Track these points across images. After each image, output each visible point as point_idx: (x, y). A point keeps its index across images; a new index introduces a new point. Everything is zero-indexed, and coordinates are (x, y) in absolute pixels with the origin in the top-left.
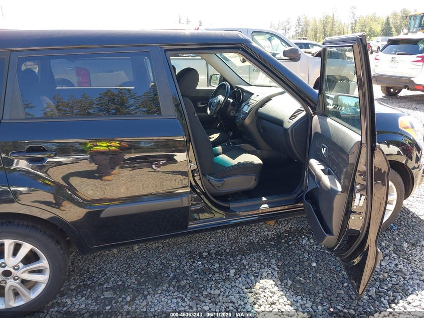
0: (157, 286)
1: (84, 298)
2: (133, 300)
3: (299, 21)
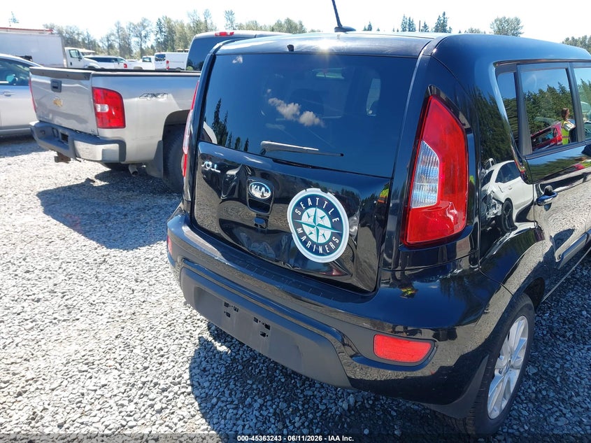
3: (159, 24)
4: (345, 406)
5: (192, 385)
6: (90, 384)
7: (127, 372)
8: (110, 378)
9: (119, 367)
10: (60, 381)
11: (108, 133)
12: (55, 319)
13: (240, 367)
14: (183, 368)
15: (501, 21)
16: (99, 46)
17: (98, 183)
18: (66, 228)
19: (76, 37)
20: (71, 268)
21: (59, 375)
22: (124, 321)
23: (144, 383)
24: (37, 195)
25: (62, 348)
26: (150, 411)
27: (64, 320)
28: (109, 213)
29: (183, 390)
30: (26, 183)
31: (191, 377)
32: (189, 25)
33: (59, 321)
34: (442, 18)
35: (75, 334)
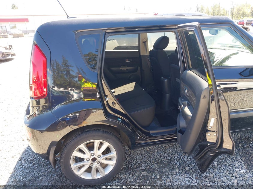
0: (172, 169)
1: (131, 175)
2: (161, 178)
3: (197, 7)
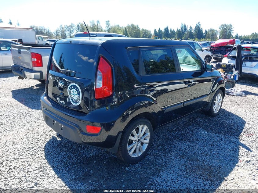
4: (92, 155)
5: (45, 149)
6: (12, 147)
7: (25, 144)
8: (19, 146)
9: (23, 143)
10: (2, 146)
11: (36, 69)
12: (6, 130)
13: (63, 144)
14: (44, 144)
15: (223, 26)
16: (53, 35)
17: (36, 88)
18: (19, 102)
19: (43, 31)
20: (16, 115)
21: (3, 145)
22: (29, 131)
23: (29, 148)
24: (11, 92)
25: (6, 138)
26: (29, 155)
27: (9, 130)
28: (36, 98)
29: (41, 150)
30: (8, 87)
31: (45, 146)
32: (90, 26)
33: (7, 130)
34: (198, 24)
35: (11, 134)
